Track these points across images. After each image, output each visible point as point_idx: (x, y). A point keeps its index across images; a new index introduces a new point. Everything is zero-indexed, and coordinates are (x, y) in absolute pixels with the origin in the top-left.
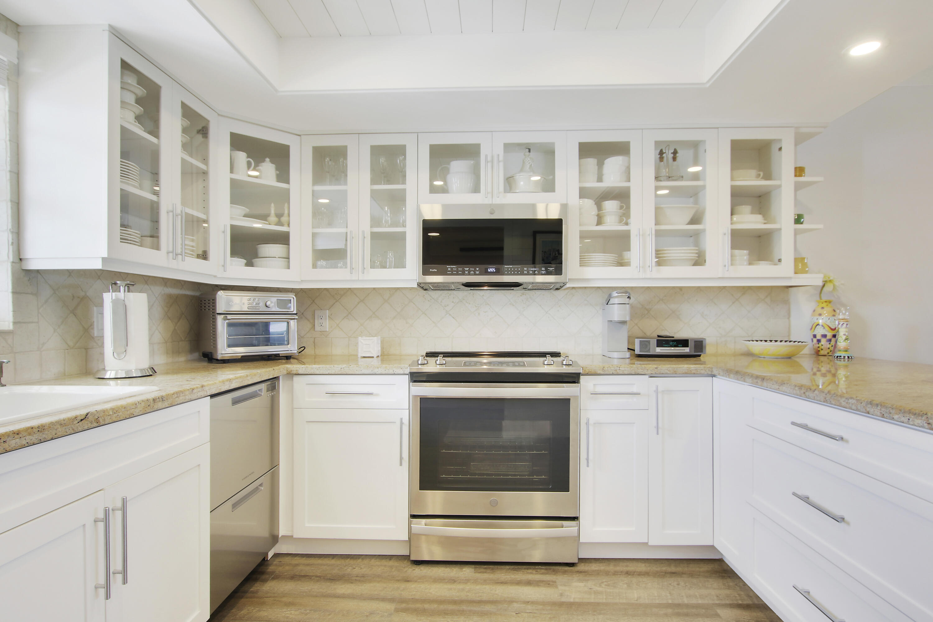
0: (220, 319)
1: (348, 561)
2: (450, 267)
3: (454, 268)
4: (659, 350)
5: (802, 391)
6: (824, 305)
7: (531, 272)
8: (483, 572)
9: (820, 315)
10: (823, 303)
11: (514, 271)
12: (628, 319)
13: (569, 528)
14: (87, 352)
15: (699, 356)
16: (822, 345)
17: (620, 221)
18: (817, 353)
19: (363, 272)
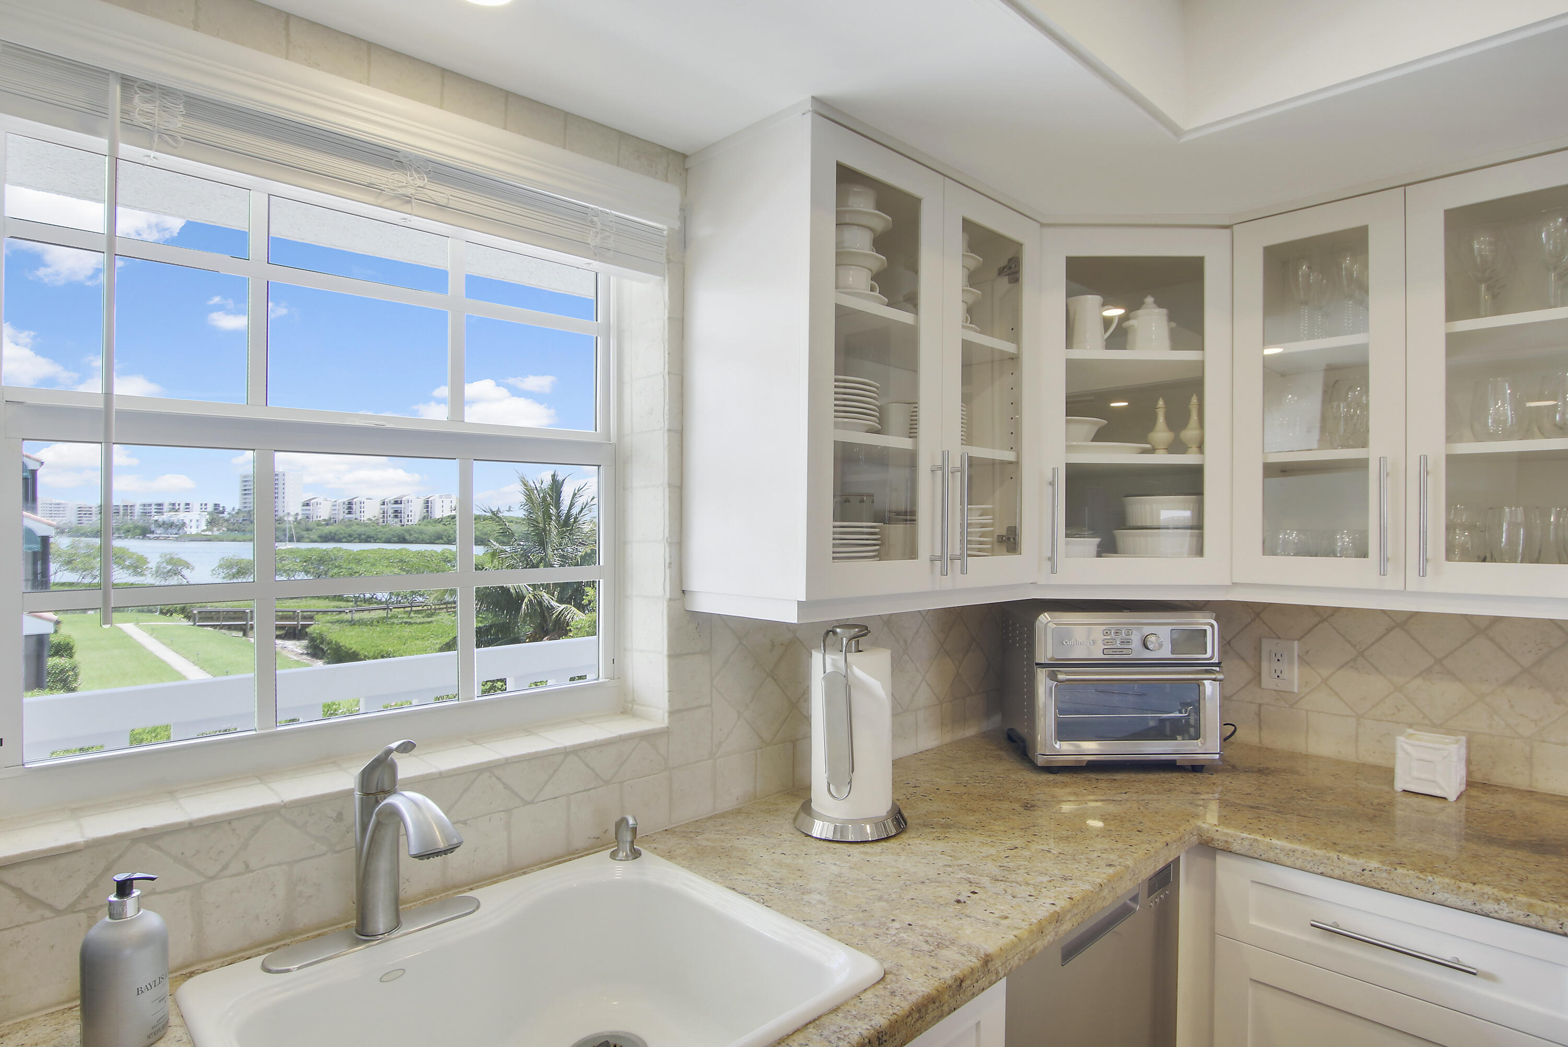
0: (1042, 676)
14: (794, 747)
19: (1423, 573)
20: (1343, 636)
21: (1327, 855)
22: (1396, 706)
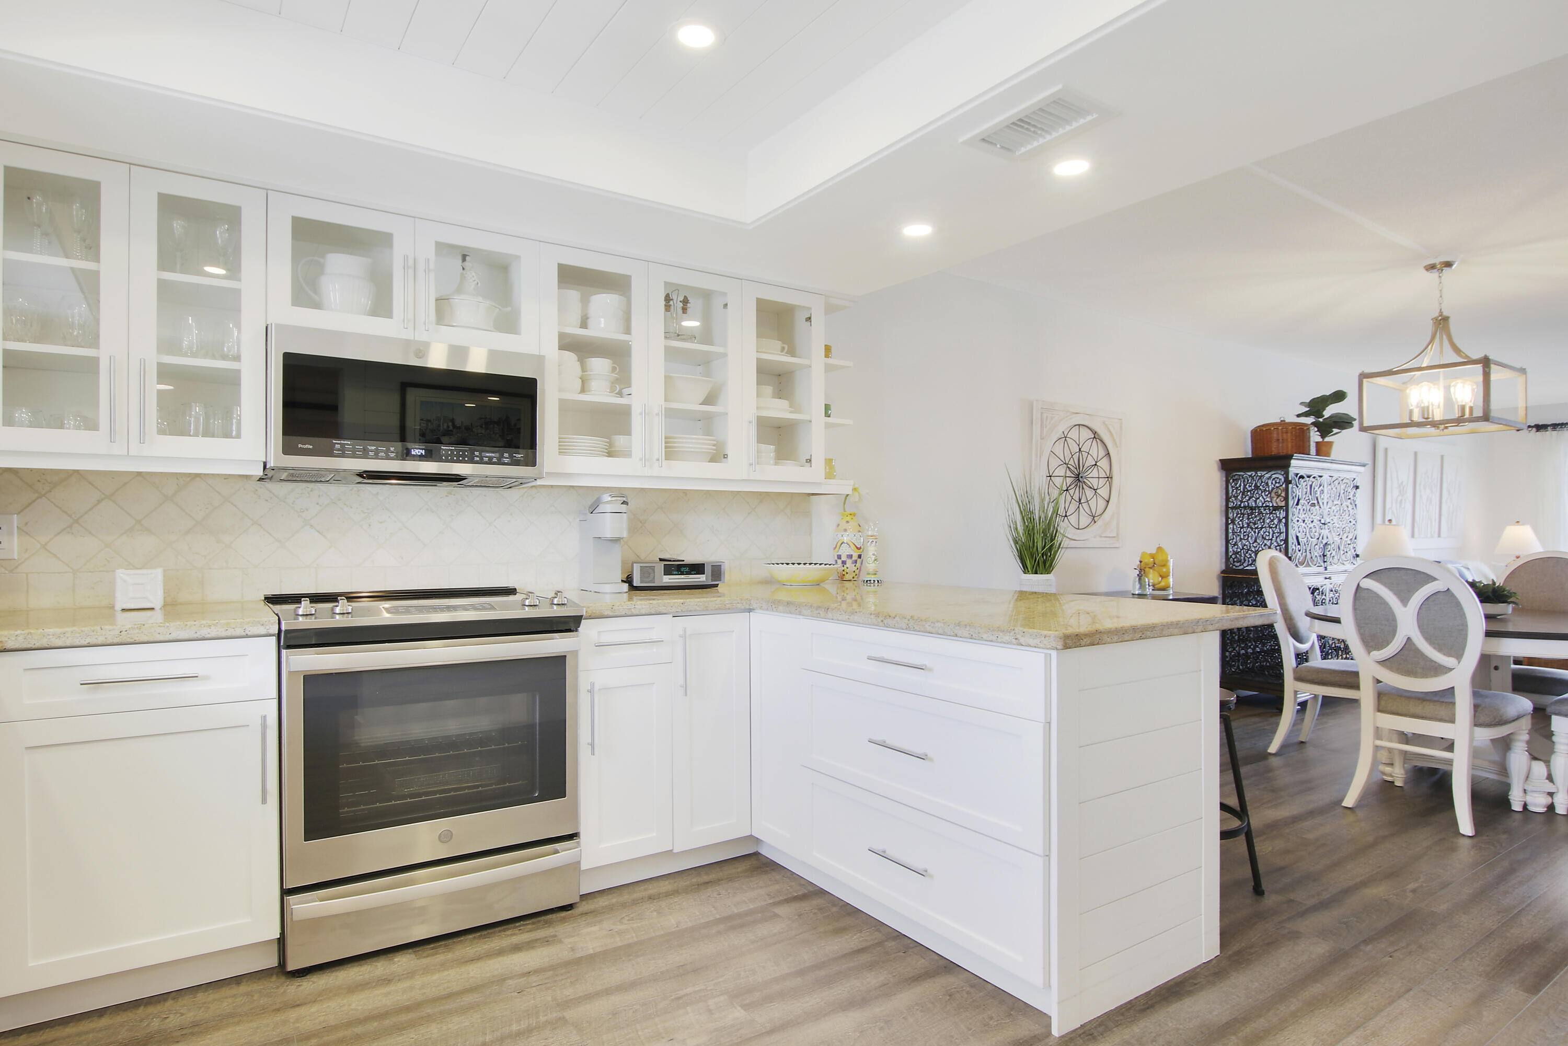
1: (141, 1011)
2: (340, 442)
3: (348, 445)
4: (668, 580)
5: (879, 620)
6: (848, 518)
7: (486, 459)
8: (432, 955)
9: (845, 530)
10: (847, 516)
11: (458, 456)
12: (625, 534)
13: (563, 854)
15: (716, 586)
16: (847, 568)
17: (612, 391)
18: (842, 578)
19: (142, 441)
20: (60, 508)
21: (92, 629)
22: (106, 559)
